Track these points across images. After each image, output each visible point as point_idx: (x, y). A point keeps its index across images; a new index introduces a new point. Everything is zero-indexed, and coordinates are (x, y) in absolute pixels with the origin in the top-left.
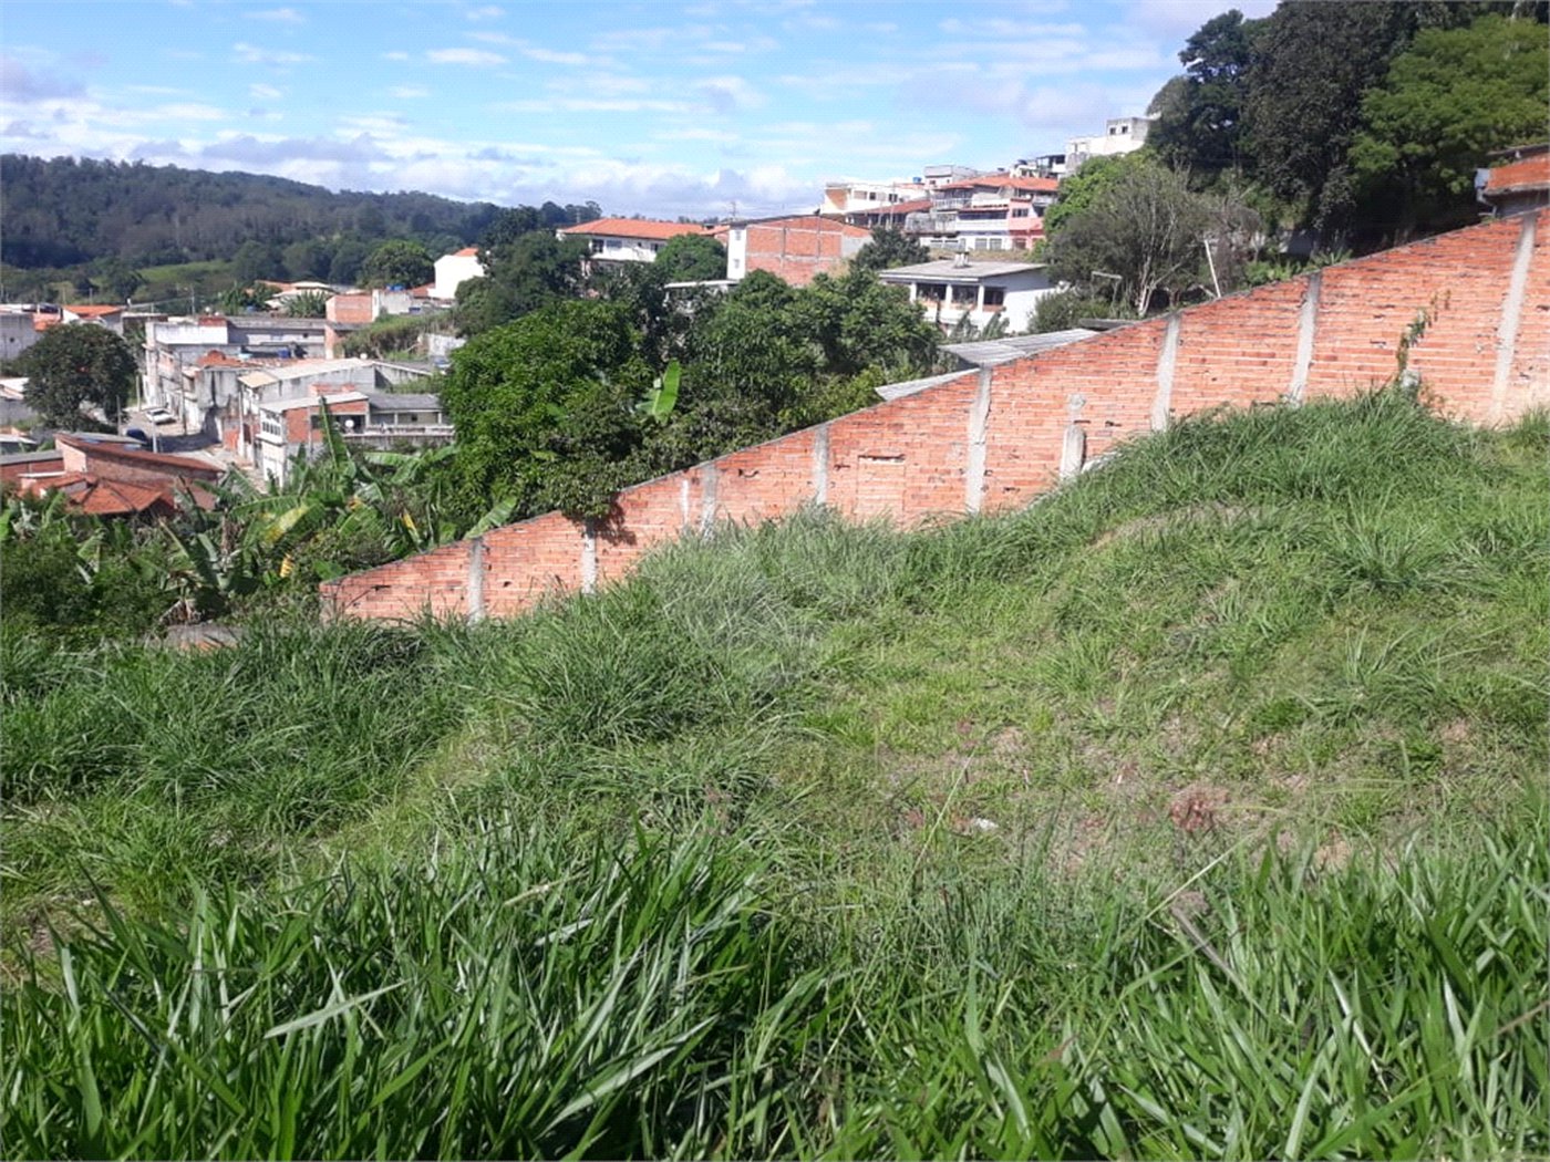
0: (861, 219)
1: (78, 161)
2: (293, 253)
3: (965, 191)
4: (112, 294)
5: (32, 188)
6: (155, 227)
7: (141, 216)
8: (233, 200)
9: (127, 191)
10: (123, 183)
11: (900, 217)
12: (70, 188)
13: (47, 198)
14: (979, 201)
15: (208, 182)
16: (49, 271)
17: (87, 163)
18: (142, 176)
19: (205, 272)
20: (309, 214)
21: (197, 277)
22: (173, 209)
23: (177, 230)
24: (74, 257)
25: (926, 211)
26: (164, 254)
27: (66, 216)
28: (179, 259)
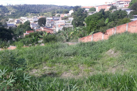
0: (108, 5)
2: (56, 11)
3: (119, 2)
5: (35, 7)
6: (45, 10)
7: (44, 9)
8: (50, 7)
10: (42, 6)
11: (112, 5)
12: (38, 7)
14: (121, 3)
16: (37, 14)
17: (40, 5)
18: (44, 5)
20: (57, 8)
21: (48, 14)
22: (46, 8)
23: (46, 10)
24: (39, 13)
25: (115, 4)
27: (38, 9)
28: (47, 12)
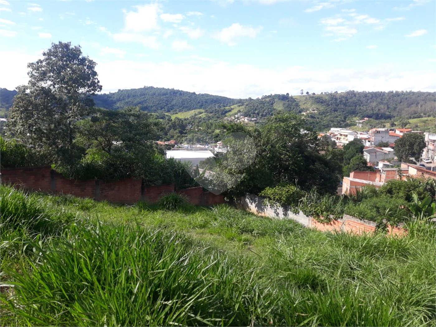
1: (394, 92)
4: (400, 126)
5: (382, 100)
6: (413, 108)
7: (409, 105)
9: (406, 99)
10: (406, 97)
12: (391, 99)
13: (385, 101)
15: (430, 95)
16: (383, 121)
17: (397, 92)
18: (411, 94)
19: (427, 120)
21: (424, 122)
22: (418, 103)
23: (419, 109)
24: (389, 117)
26: (415, 116)
27: (389, 106)
28: (420, 117)
